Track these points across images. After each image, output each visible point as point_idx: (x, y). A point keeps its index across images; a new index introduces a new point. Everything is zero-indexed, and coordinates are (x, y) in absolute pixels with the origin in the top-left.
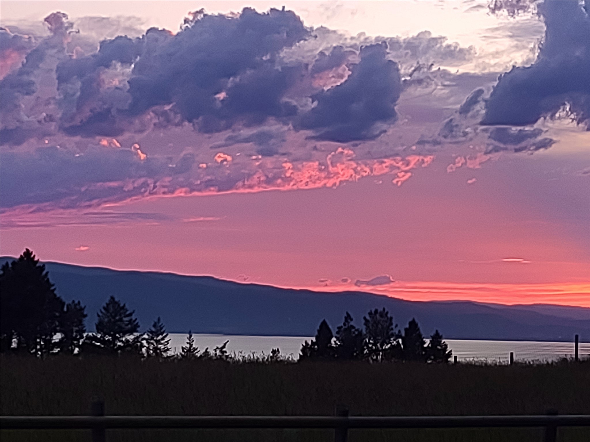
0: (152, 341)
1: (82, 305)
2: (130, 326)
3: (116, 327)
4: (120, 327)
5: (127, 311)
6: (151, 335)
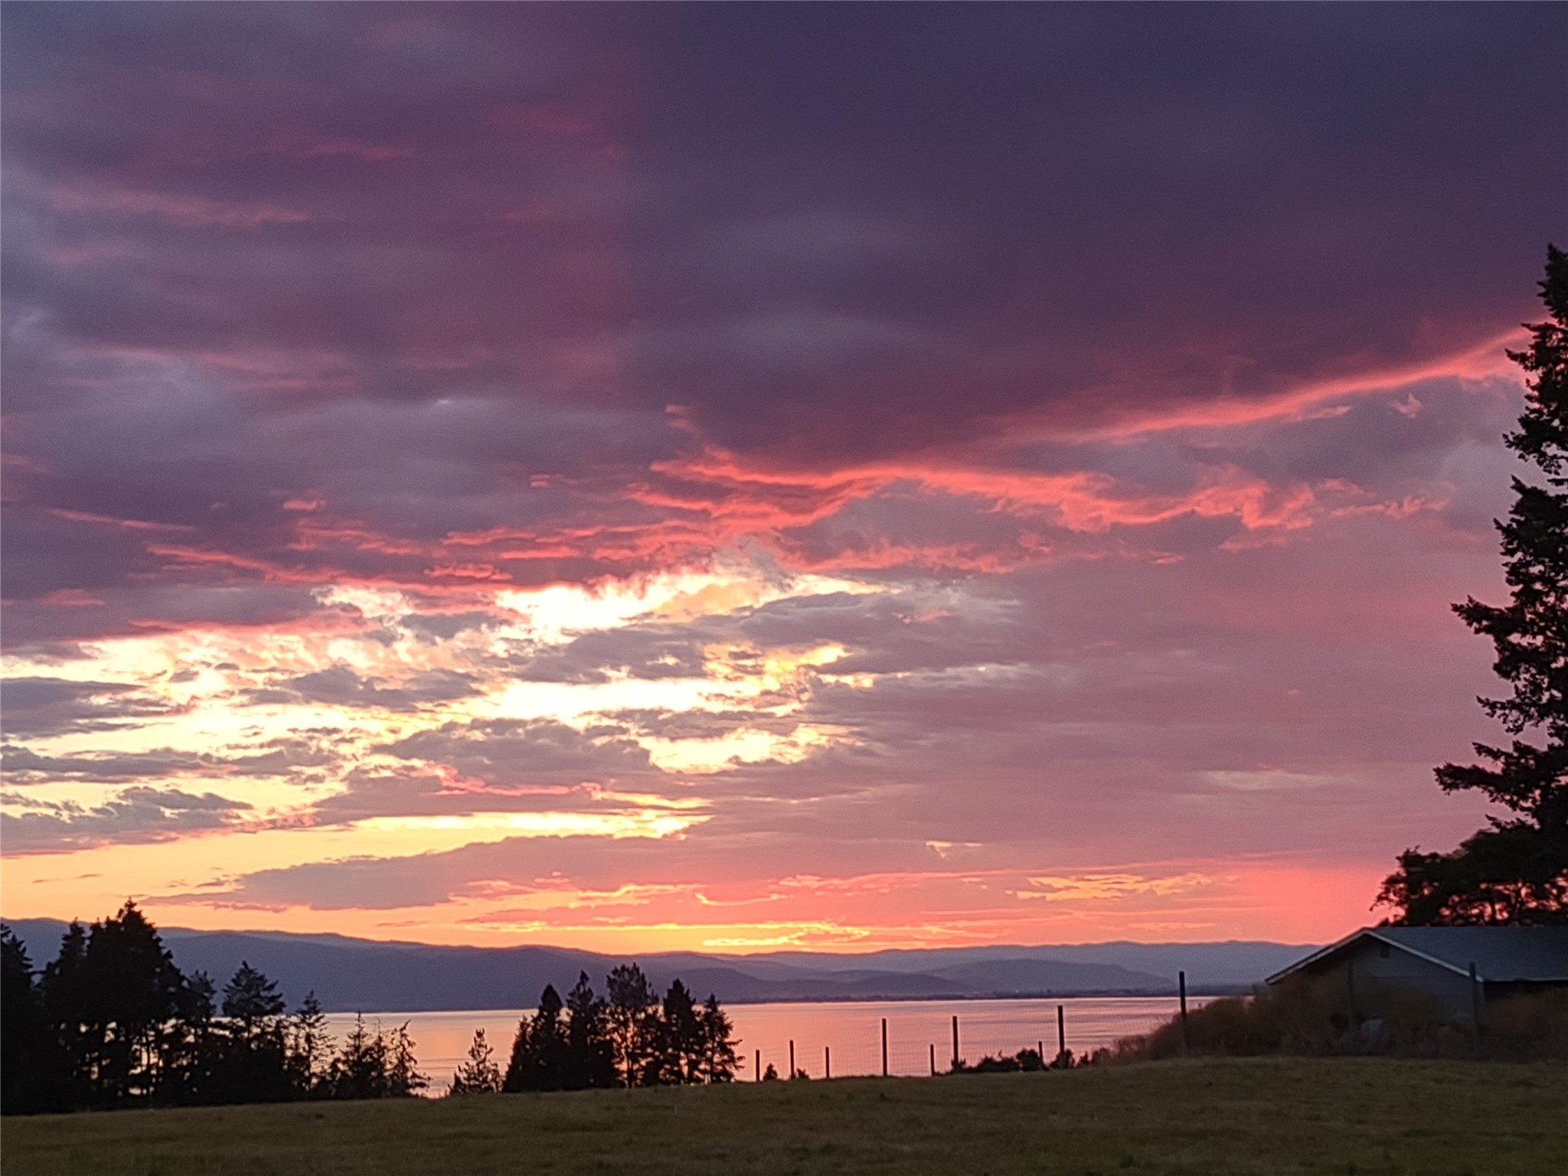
0: (302, 1025)
1: (209, 978)
2: (271, 1004)
3: (252, 1007)
4: (257, 1005)
5: (266, 981)
6: (301, 1016)
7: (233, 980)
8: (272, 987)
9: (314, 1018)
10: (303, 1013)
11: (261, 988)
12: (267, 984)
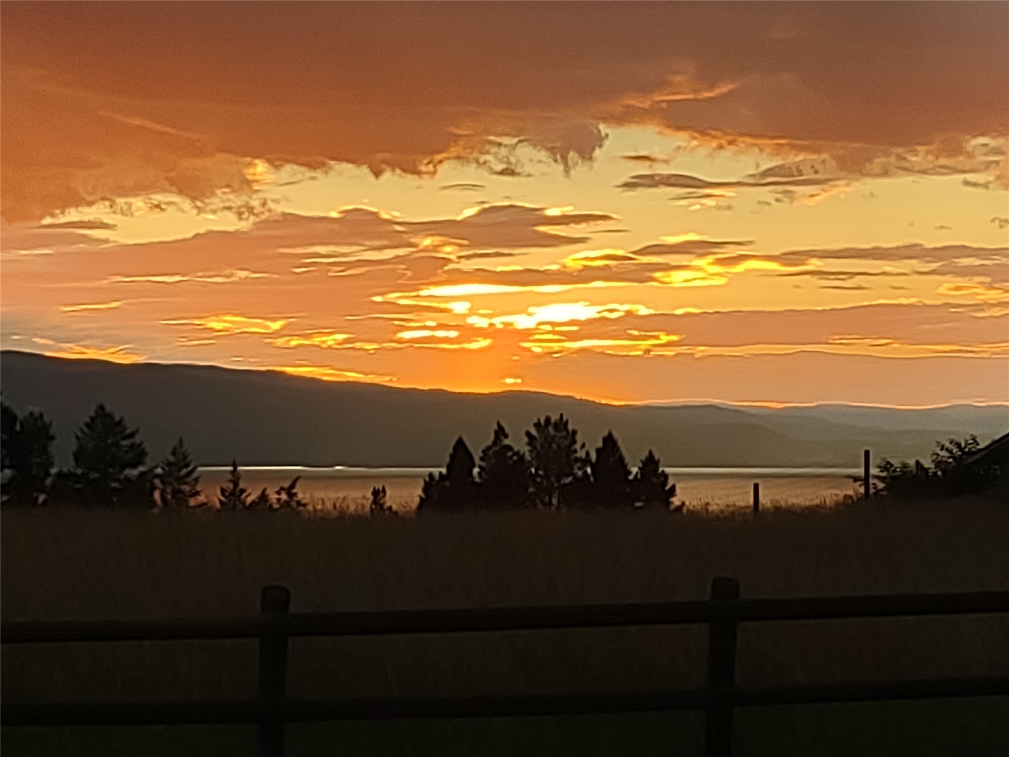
0: (170, 480)
2: (131, 455)
3: (108, 457)
6: (167, 469)
7: (87, 425)
8: (132, 435)
9: (184, 471)
10: (169, 464)
11: (119, 437)
12: (128, 432)
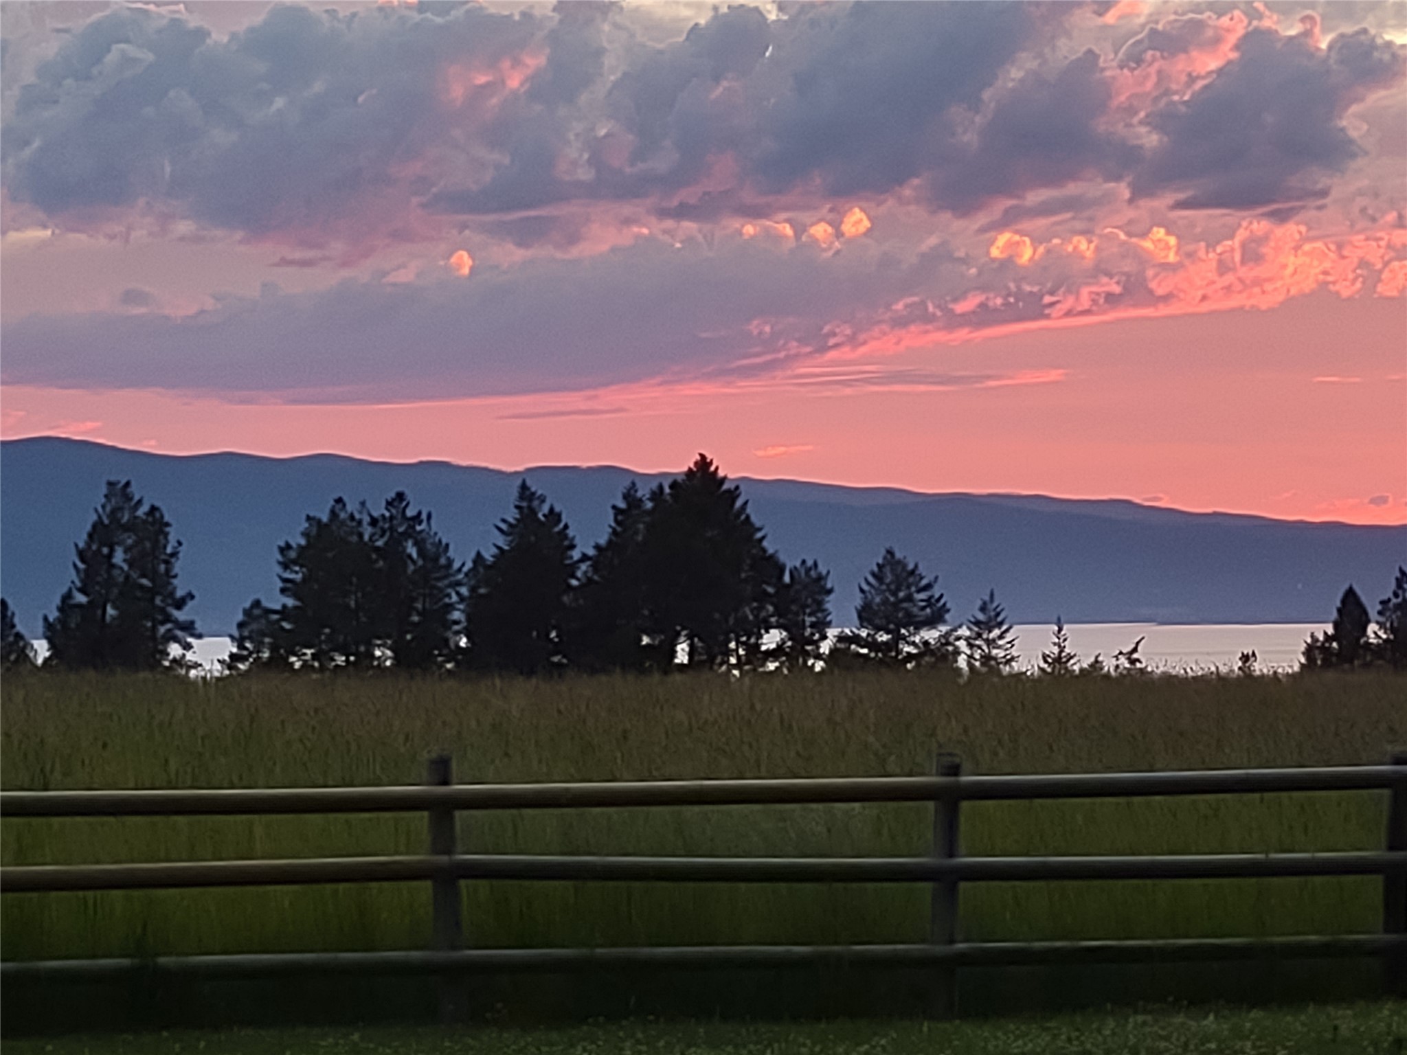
0: (977, 642)
1: (822, 569)
2: (928, 610)
3: (900, 615)
4: (909, 614)
5: (922, 578)
6: (976, 629)
7: (873, 574)
8: (928, 587)
9: (996, 632)
10: (977, 623)
11: (913, 589)
12: (924, 582)
